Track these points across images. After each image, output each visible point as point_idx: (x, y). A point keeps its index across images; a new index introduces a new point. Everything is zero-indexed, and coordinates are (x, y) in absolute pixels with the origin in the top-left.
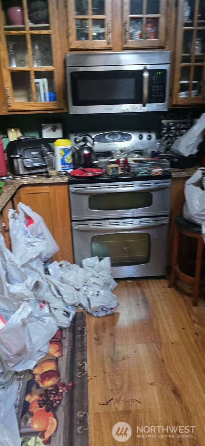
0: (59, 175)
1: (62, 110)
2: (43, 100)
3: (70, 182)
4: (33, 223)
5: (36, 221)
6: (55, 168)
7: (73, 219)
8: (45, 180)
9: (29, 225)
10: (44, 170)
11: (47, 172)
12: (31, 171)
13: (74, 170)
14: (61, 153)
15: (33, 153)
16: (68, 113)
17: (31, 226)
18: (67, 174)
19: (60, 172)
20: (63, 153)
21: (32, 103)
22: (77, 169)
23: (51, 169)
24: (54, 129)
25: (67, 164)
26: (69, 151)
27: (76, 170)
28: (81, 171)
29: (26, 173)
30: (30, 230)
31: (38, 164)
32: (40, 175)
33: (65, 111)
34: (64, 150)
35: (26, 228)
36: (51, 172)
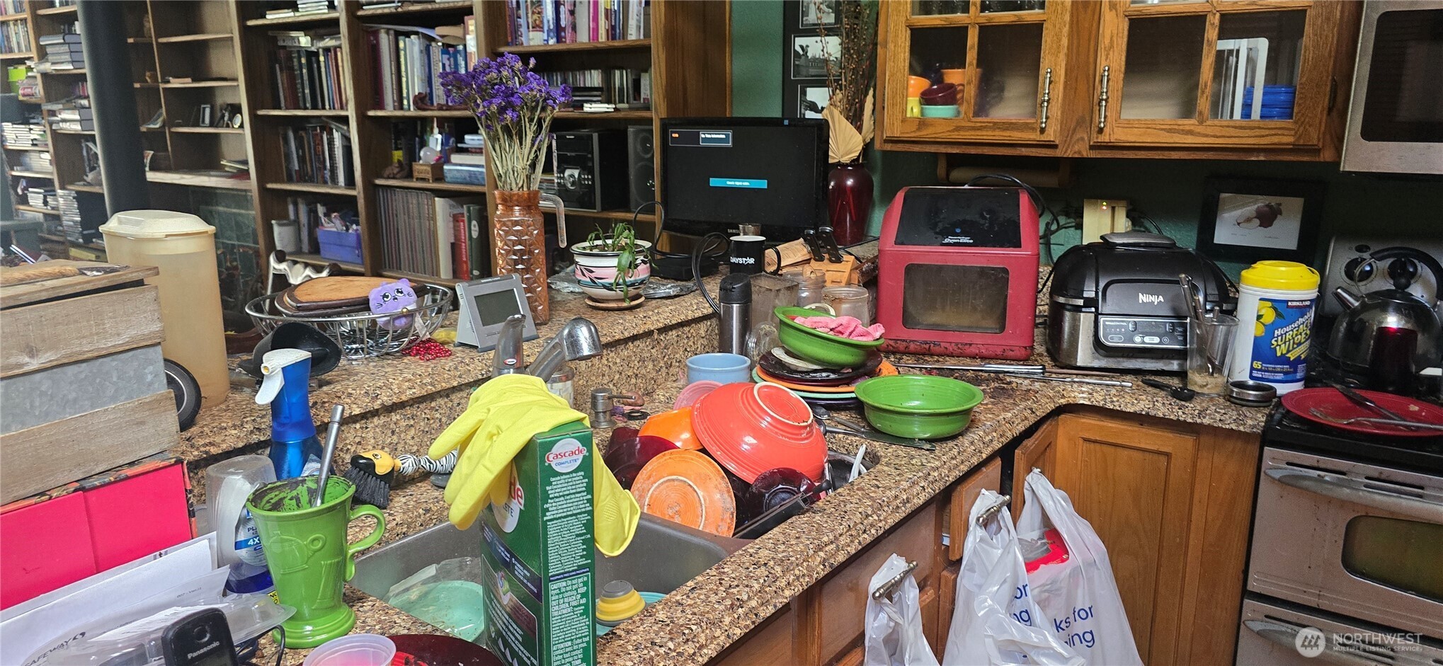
0: (1233, 395)
1: (1316, 151)
2: (1237, 114)
3: (1269, 437)
4: (1063, 561)
5: (1076, 555)
6: (1218, 369)
7: (1253, 585)
8: (1162, 406)
9: (1042, 566)
10: (1174, 366)
11: (1182, 375)
12: (1121, 359)
13: (1306, 386)
14: (1259, 317)
15: (1143, 298)
16: (1337, 164)
17: (1047, 572)
18: (1268, 397)
19: (1241, 385)
20: (1269, 316)
21: (1189, 123)
22: (1327, 386)
23: (1202, 369)
24: (1266, 218)
25: (1284, 360)
26: (1302, 310)
27: (1319, 391)
28: (1344, 399)
29: (1096, 364)
30: (1043, 585)
31: (1152, 341)
32: (1149, 379)
33: (1327, 156)
34: (1277, 305)
35: (1024, 577)
36: (1198, 380)
